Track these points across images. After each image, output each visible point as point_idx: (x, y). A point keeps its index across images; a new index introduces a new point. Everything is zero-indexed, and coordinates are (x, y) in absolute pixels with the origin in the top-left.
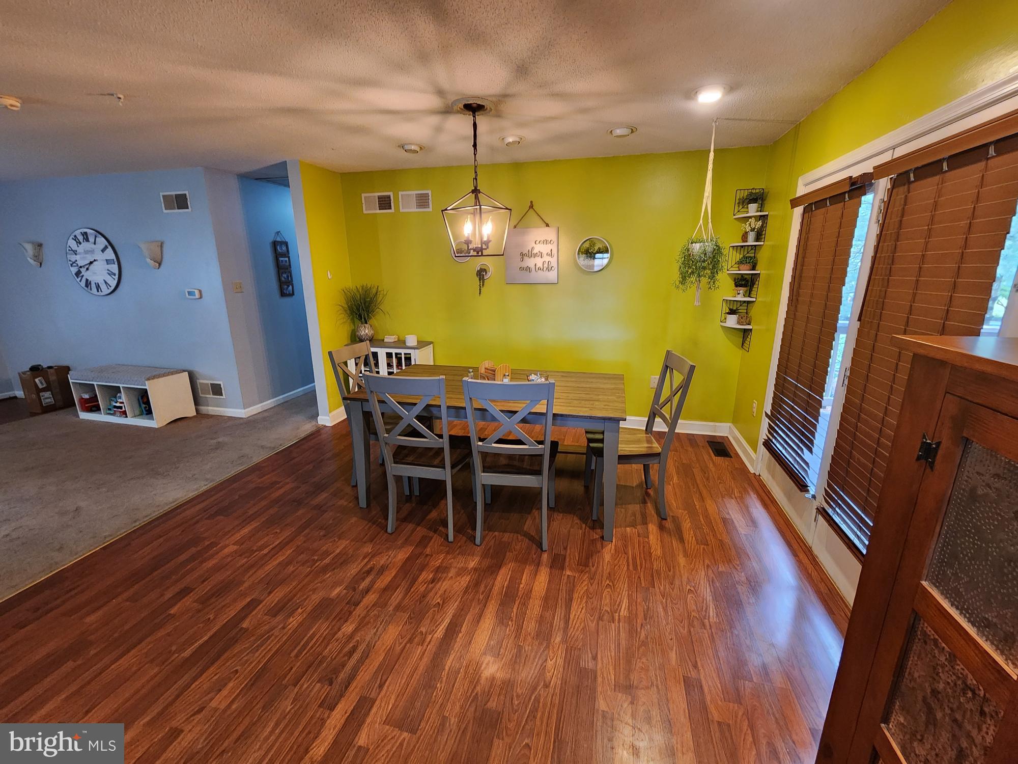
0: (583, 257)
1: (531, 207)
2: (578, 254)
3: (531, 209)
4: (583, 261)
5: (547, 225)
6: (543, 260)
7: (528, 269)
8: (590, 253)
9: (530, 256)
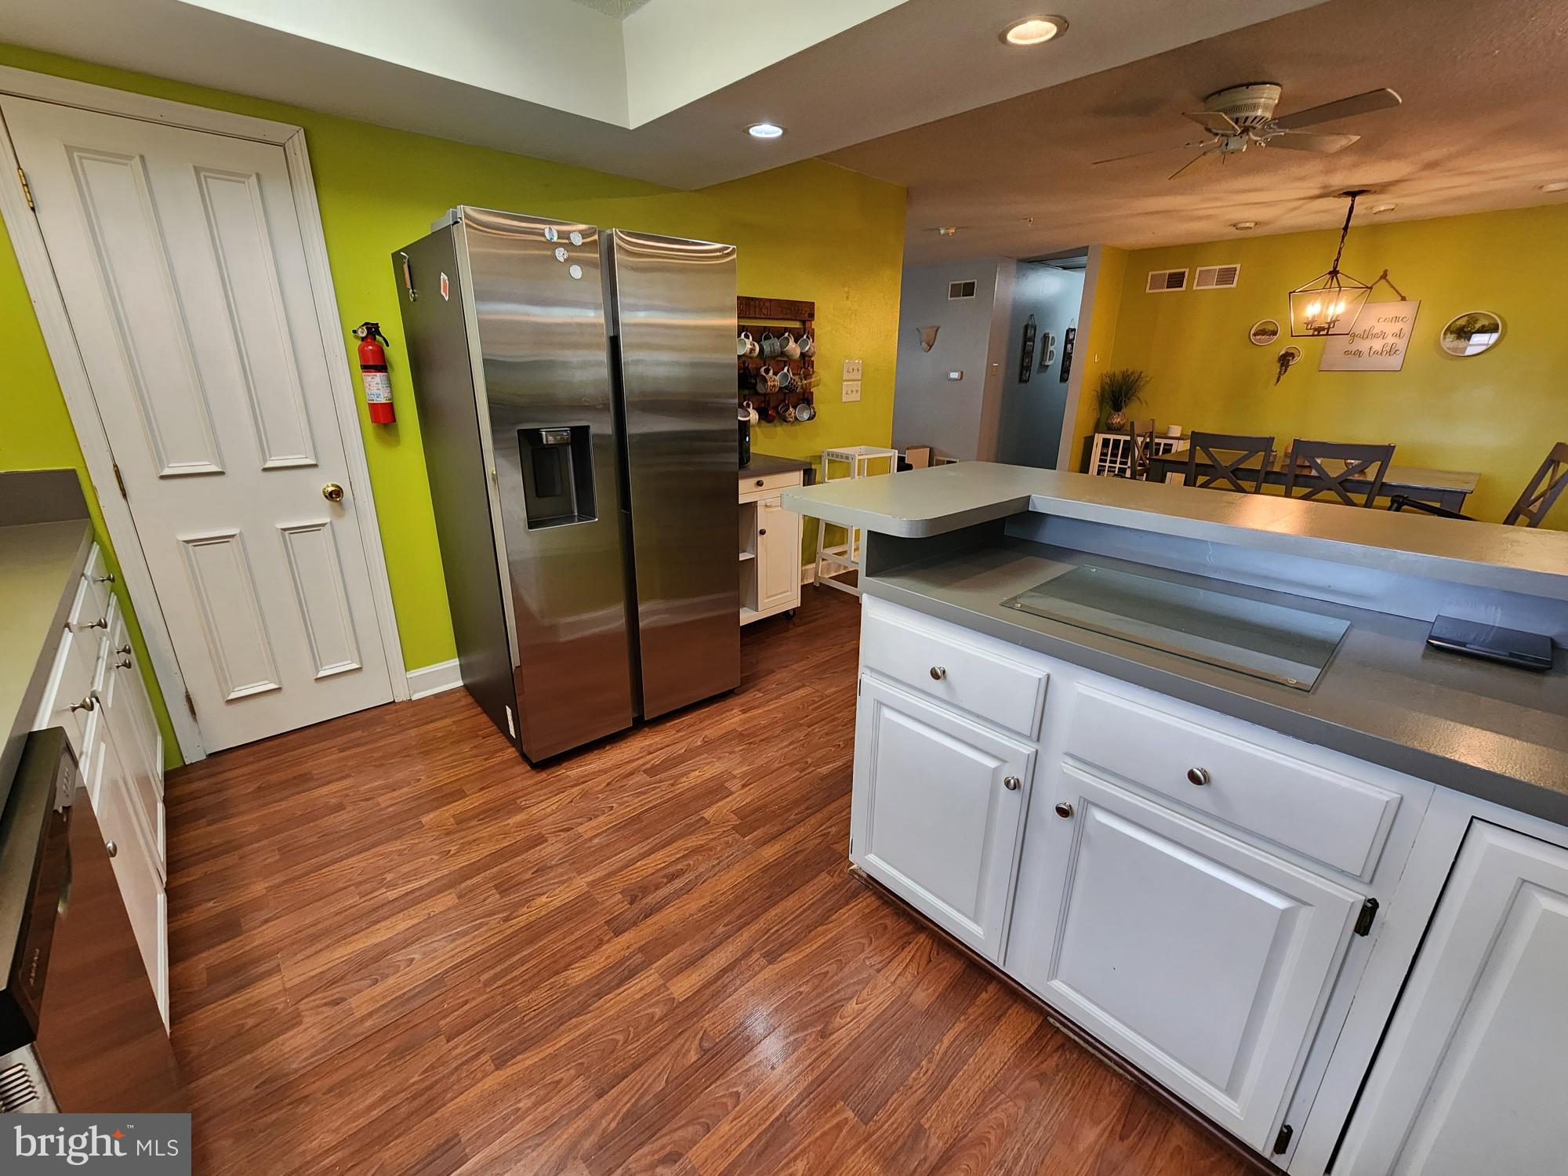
0: (1450, 337)
1: (1384, 276)
2: (1445, 334)
3: (1383, 281)
4: (1450, 342)
5: (1403, 299)
6: (1385, 341)
7: (1359, 353)
8: (1463, 332)
9: (1365, 336)
